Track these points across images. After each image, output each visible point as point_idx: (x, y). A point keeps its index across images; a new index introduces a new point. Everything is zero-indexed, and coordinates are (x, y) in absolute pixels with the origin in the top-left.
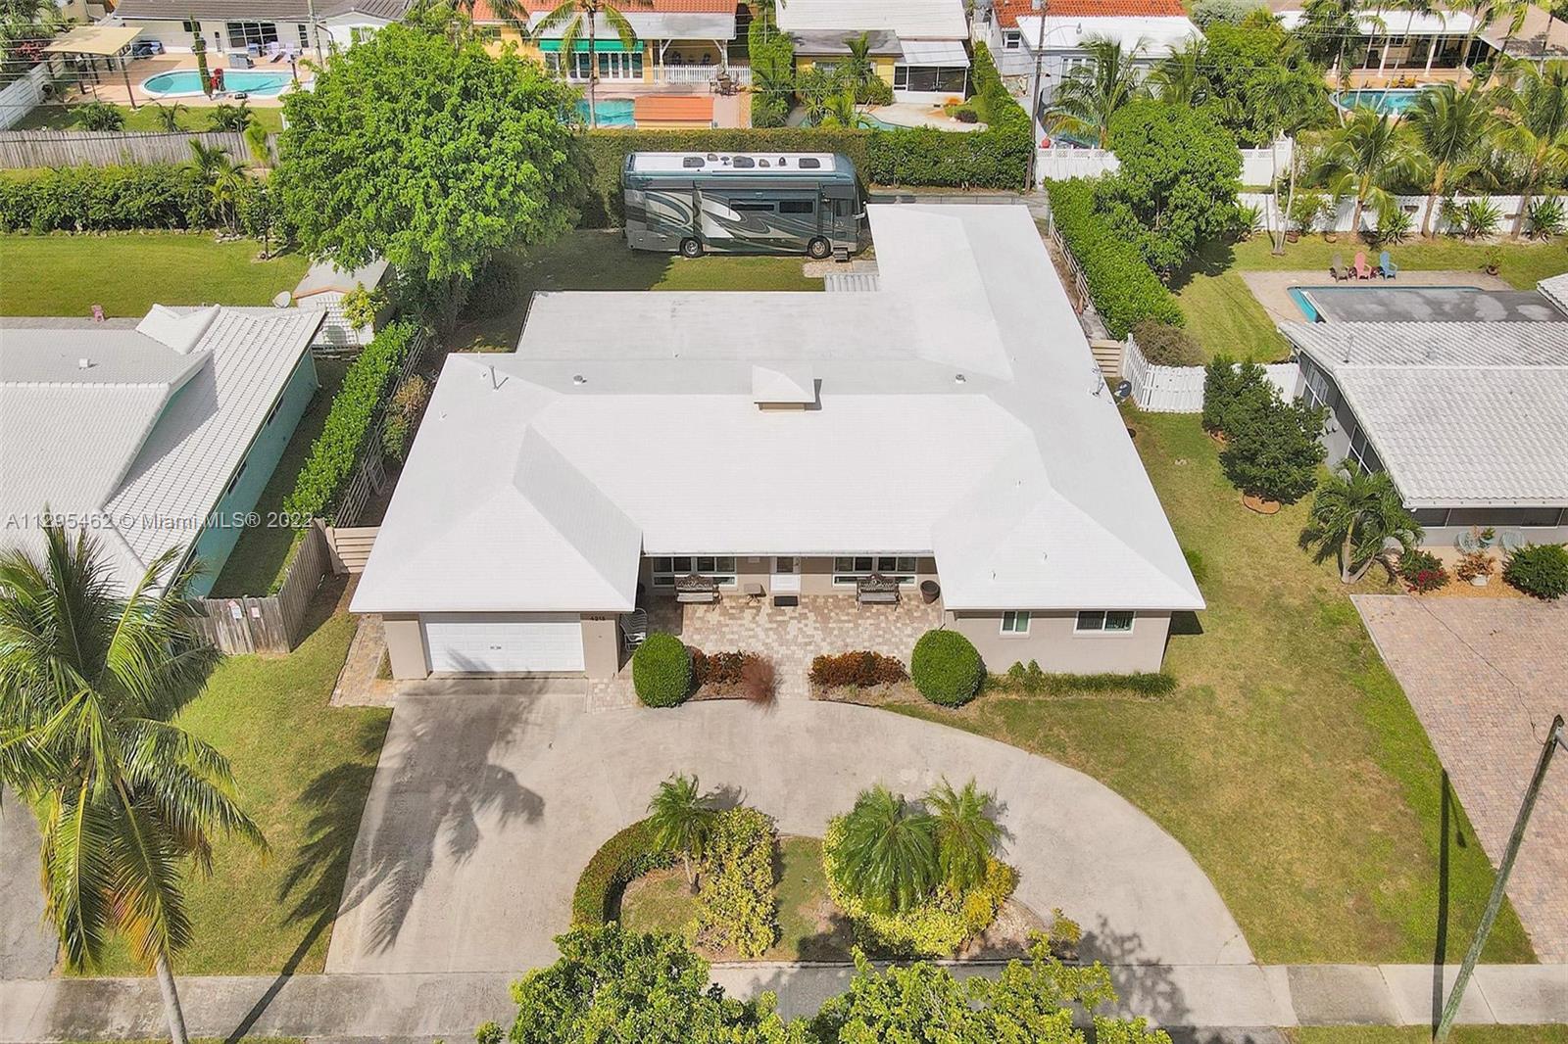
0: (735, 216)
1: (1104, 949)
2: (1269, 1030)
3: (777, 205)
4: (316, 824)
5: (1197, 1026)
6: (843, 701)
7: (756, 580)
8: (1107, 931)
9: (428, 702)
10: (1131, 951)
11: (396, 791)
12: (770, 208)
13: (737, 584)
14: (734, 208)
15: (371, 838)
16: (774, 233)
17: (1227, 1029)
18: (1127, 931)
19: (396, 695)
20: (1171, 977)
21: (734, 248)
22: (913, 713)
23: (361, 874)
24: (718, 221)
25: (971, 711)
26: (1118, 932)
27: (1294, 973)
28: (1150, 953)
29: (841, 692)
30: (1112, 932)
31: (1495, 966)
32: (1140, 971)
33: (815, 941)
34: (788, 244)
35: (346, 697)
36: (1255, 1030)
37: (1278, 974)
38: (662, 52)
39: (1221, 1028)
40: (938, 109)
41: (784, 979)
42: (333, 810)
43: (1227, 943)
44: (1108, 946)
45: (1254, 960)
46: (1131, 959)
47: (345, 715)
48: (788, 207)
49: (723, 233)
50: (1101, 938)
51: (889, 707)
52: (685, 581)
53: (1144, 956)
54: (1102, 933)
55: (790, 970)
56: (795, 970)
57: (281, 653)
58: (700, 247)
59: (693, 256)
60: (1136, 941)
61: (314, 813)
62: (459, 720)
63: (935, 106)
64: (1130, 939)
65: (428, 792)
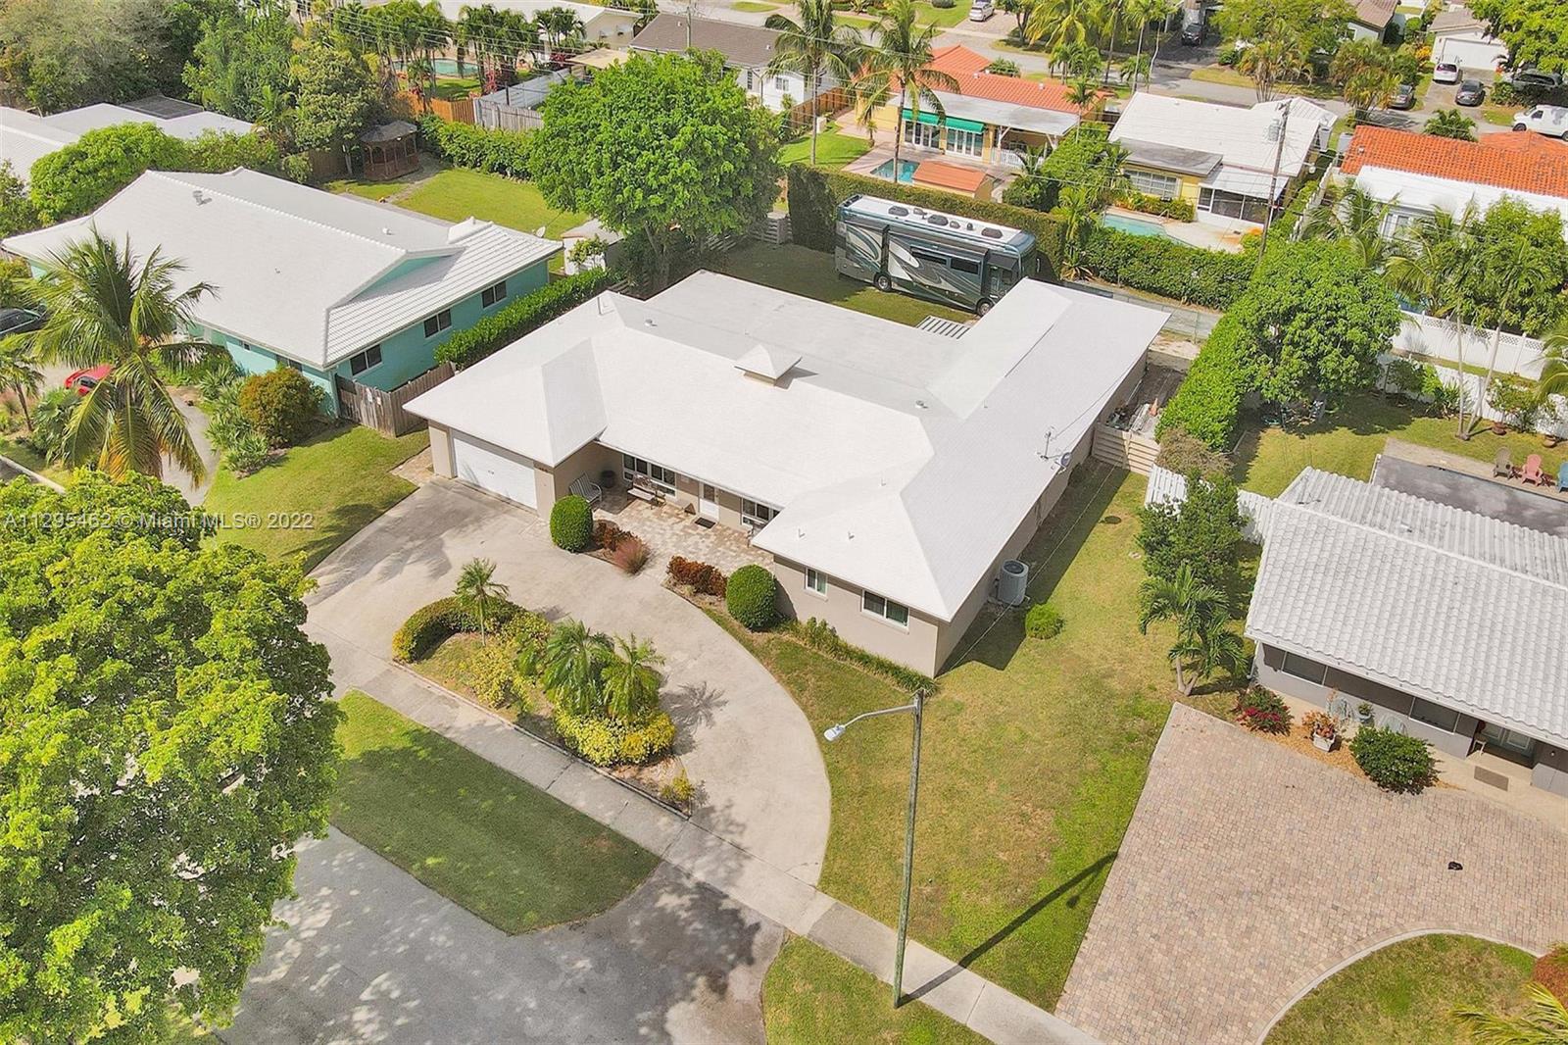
0: (914, 262)
1: (714, 822)
2: (779, 927)
3: (949, 261)
4: (331, 528)
5: (731, 896)
6: (681, 595)
7: (690, 498)
8: (727, 812)
9: (441, 492)
10: (732, 833)
11: (382, 530)
12: (943, 262)
13: (679, 497)
14: (914, 255)
15: (351, 547)
16: (945, 285)
17: (750, 909)
18: (740, 819)
19: (428, 481)
20: (745, 862)
21: (914, 291)
22: (720, 621)
23: (330, 563)
24: (902, 264)
25: (760, 638)
26: (733, 816)
27: (837, 907)
28: (744, 841)
29: (687, 589)
30: (730, 815)
31: (1009, 993)
32: (726, 846)
33: (532, 718)
34: (959, 299)
35: (403, 473)
36: (767, 920)
37: (825, 902)
38: (1001, 137)
39: (746, 906)
40: (1235, 236)
41: (500, 729)
42: (343, 525)
43: (805, 864)
44: (719, 821)
45: (816, 884)
46: (728, 838)
47: (392, 481)
48: (957, 264)
49: (904, 275)
50: (718, 813)
51: (708, 612)
52: (639, 481)
53: (737, 840)
54: (722, 811)
55: (507, 727)
56: (510, 728)
57: (390, 435)
58: (890, 284)
59: (883, 291)
60: (741, 829)
61: (334, 522)
62: (447, 509)
63: (1236, 232)
64: (738, 825)
65: (397, 537)
